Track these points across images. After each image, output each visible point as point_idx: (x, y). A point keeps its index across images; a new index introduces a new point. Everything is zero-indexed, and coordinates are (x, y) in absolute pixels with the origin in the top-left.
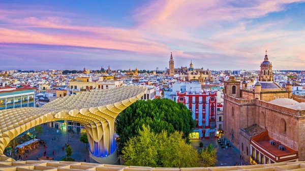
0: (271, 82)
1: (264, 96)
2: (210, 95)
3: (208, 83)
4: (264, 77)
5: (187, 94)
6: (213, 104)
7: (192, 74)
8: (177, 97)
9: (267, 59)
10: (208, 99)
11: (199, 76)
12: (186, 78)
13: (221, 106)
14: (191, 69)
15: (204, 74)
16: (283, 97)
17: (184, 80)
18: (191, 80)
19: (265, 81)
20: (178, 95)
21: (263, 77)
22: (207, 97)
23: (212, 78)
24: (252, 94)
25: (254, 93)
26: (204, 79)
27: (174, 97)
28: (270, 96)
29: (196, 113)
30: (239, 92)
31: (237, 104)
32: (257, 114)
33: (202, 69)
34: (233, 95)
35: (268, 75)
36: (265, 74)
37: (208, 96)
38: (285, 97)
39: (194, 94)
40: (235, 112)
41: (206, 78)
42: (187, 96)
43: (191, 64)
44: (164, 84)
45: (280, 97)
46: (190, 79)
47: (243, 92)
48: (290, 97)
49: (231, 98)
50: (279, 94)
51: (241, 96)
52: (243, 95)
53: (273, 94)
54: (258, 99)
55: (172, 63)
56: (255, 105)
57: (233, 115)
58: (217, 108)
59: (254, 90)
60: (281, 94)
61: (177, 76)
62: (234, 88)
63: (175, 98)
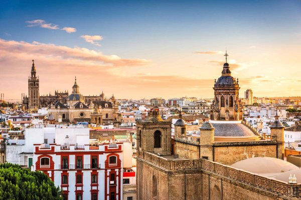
0: (239, 122)
1: (222, 153)
2: (107, 151)
3: (111, 127)
4: (223, 110)
5: (57, 149)
6: (113, 169)
7: (77, 106)
8: (35, 158)
9: (228, 72)
10: (102, 159)
11: (93, 111)
12: (64, 116)
13: (133, 175)
14: (76, 96)
15: (103, 107)
16: (264, 154)
17: (60, 120)
18: (76, 120)
19: (224, 119)
20: (37, 152)
21: (218, 111)
22: (100, 156)
23: (120, 115)
24: (195, 148)
25: (199, 146)
26: (104, 117)
27: (29, 156)
28: (235, 153)
29: (76, 191)
30: (169, 144)
31: (161, 170)
32: (206, 191)
33: (102, 96)
34: (156, 150)
35: (231, 105)
36: (223, 105)
37: (102, 153)
38: (268, 155)
39: (72, 149)
40: (158, 187)
41: (107, 115)
42: (58, 153)
43: (75, 86)
44: (14, 129)
45: (257, 156)
46: (71, 119)
47: (177, 145)
48: (280, 155)
49: (152, 158)
50: (254, 149)
51: (173, 153)
52: (178, 151)
53: (240, 149)
54: (207, 158)
55: (34, 83)
56: (202, 172)
57: (155, 192)
58: (122, 178)
59: (199, 140)
60: (260, 148)
61: (43, 111)
62: (157, 135)
63: (31, 160)
